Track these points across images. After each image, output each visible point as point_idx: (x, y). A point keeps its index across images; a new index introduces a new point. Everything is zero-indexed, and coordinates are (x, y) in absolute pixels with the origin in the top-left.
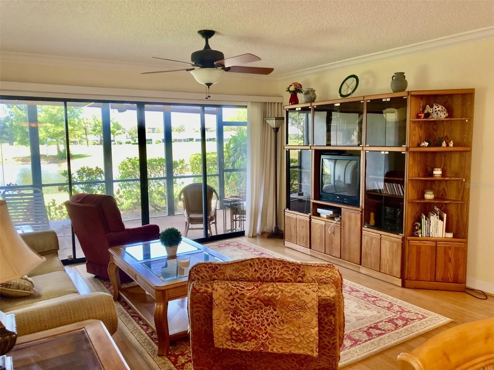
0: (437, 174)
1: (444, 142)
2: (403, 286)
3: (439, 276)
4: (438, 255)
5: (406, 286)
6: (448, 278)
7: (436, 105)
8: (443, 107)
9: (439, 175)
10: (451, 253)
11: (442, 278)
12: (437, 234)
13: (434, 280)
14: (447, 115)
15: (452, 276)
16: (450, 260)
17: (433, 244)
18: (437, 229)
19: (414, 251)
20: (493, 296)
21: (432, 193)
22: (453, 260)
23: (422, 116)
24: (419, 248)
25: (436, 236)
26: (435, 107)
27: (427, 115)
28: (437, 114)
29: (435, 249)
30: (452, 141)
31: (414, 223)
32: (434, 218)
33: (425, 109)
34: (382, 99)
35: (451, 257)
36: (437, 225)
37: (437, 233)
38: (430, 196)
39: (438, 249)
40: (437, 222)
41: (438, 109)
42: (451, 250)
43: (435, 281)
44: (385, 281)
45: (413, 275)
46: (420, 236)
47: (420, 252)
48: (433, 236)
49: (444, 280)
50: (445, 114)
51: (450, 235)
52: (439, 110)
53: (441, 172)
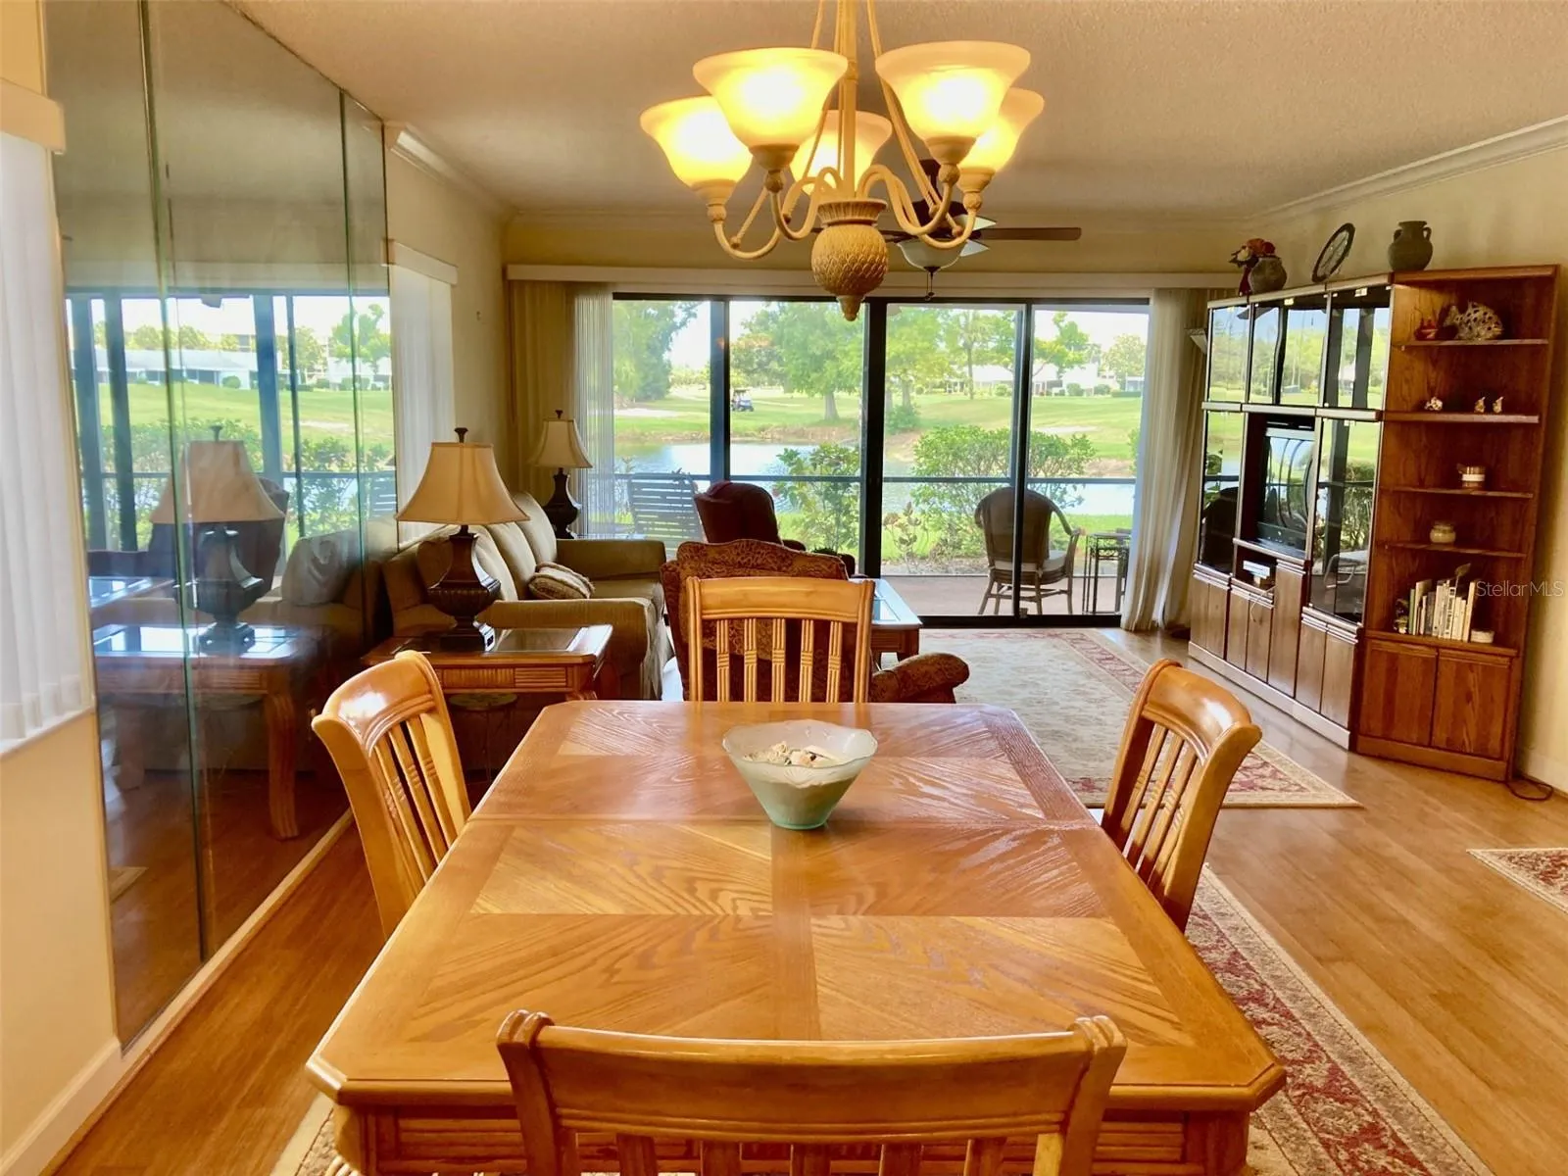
0: (1469, 482)
1: (1481, 402)
2: (1353, 747)
3: (1441, 735)
4: (1441, 682)
5: (1359, 749)
6: (1464, 743)
7: (1474, 306)
8: (1488, 310)
9: (1476, 485)
10: (1472, 679)
11: (1448, 740)
12: (1449, 631)
13: (1426, 743)
14: (1497, 330)
15: (1472, 738)
16: (1469, 697)
17: (1430, 654)
18: (1449, 621)
19: (1382, 666)
20: (1565, 798)
21: (1447, 528)
22: (1476, 697)
23: (1430, 333)
24: (1393, 659)
25: (1445, 636)
26: (1470, 310)
27: (1451, 332)
28: (1470, 328)
29: (1433, 667)
30: (1501, 398)
31: (1394, 600)
32: (1444, 591)
33: (1447, 315)
34: (1353, 291)
35: (1472, 689)
36: (1450, 608)
37: (1448, 628)
38: (1440, 535)
39: (1442, 667)
40: (1451, 600)
41: (1473, 316)
42: (1472, 671)
43: (1430, 746)
44: (1314, 731)
45: (1376, 725)
46: (1402, 630)
47: (1397, 670)
48: (1440, 636)
49: (1451, 747)
50: (1489, 329)
51: (1482, 637)
52: (1475, 319)
53: (1483, 476)
